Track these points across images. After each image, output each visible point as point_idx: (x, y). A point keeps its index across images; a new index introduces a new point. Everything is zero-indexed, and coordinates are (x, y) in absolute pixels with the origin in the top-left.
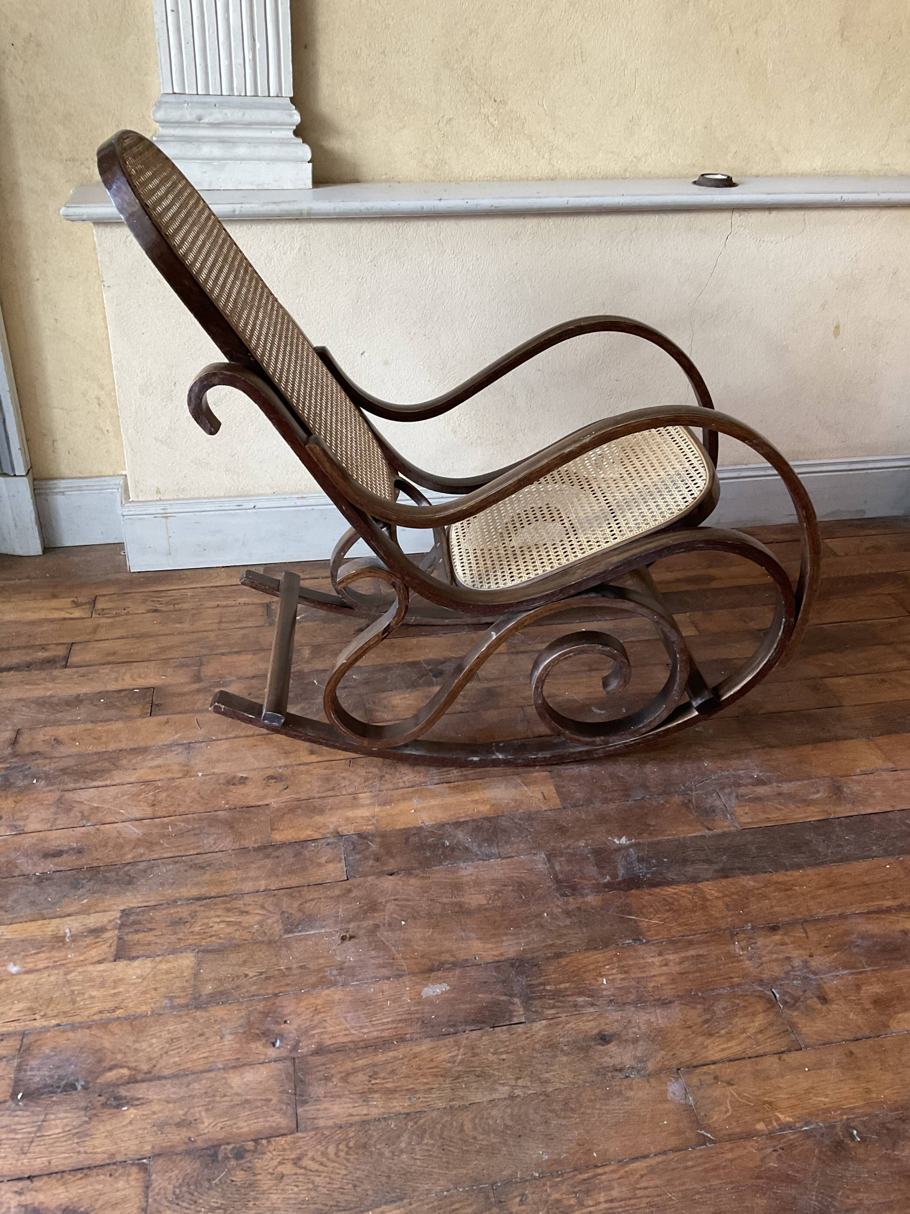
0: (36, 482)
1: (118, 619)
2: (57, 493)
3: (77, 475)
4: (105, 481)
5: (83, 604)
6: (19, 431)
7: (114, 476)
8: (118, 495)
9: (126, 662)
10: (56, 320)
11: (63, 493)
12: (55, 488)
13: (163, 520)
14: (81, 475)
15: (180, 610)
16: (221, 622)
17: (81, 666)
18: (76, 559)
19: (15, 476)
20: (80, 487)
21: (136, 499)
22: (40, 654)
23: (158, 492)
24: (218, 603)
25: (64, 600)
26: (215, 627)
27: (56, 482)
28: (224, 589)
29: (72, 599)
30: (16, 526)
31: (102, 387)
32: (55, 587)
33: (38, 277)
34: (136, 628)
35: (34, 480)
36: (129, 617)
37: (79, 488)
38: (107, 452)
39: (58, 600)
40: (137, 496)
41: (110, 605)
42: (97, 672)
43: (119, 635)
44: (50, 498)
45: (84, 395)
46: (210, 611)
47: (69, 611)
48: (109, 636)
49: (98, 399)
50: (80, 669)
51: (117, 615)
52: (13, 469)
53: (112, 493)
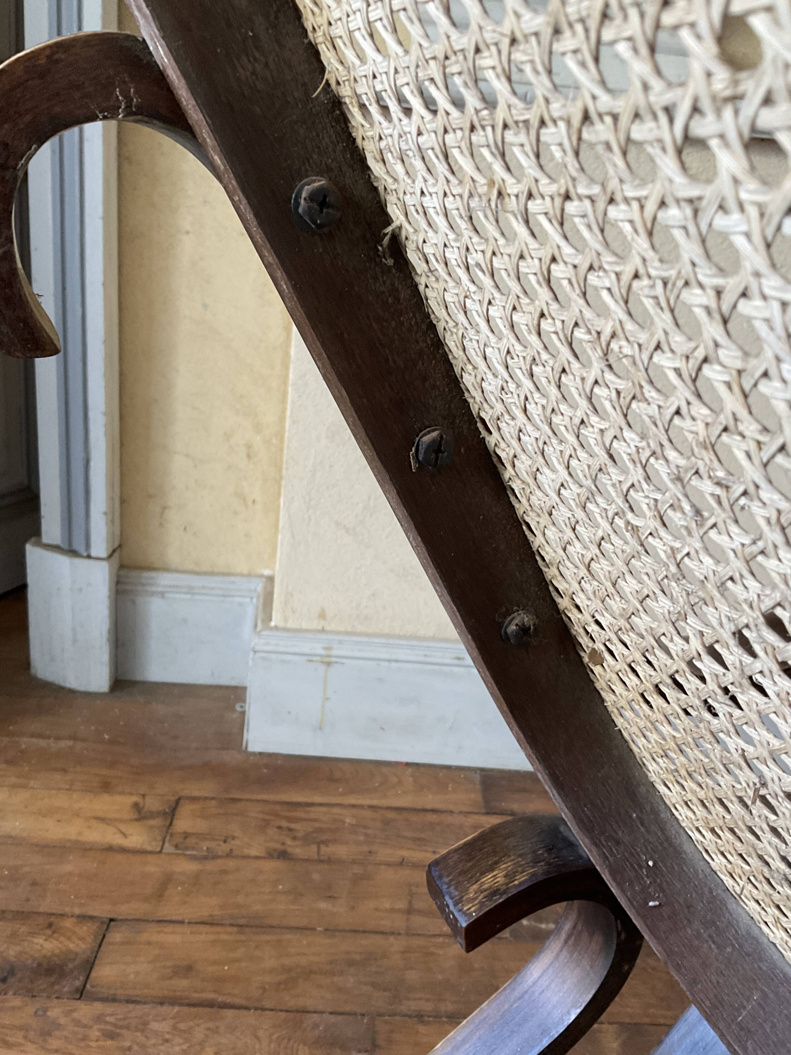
0: (122, 573)
1: (211, 866)
2: (153, 594)
3: (190, 567)
4: (233, 582)
5: (152, 815)
6: (110, 484)
7: (249, 575)
8: (250, 611)
9: (211, 1004)
10: (205, 306)
11: (162, 595)
12: (151, 585)
13: (322, 668)
14: (197, 569)
15: (329, 861)
16: (410, 911)
17: (113, 1000)
18: (160, 709)
19: (89, 557)
20: (191, 588)
21: (281, 624)
22: (39, 940)
23: (322, 615)
24: (405, 853)
25: (119, 799)
26: (399, 923)
27: (153, 574)
28: (414, 818)
29: (134, 799)
30: (75, 641)
31: (258, 428)
32: (113, 765)
33: (188, 227)
34: (240, 899)
35: (122, 567)
36: (231, 864)
37: (190, 590)
38: (246, 535)
39: (106, 798)
40: (286, 620)
41: (201, 826)
42: (143, 1027)
43: (204, 913)
44: (140, 600)
45: (228, 436)
46: (389, 875)
47: (123, 827)
48: (186, 913)
49: (249, 446)
50: (109, 1008)
51: (211, 856)
52: (88, 545)
53: (240, 604)
